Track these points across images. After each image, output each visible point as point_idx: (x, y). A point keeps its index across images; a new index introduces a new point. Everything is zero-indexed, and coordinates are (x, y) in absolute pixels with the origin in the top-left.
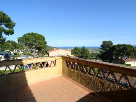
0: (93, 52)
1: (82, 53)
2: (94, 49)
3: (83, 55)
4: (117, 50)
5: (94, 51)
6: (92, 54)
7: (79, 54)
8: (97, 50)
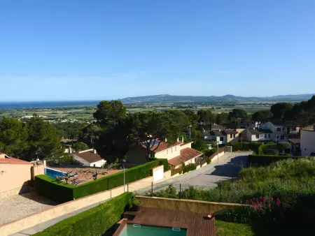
0: (56, 119)
1: (31, 138)
2: (60, 110)
3: (36, 144)
4: (139, 127)
5: (60, 114)
7: (19, 141)
8: (68, 112)
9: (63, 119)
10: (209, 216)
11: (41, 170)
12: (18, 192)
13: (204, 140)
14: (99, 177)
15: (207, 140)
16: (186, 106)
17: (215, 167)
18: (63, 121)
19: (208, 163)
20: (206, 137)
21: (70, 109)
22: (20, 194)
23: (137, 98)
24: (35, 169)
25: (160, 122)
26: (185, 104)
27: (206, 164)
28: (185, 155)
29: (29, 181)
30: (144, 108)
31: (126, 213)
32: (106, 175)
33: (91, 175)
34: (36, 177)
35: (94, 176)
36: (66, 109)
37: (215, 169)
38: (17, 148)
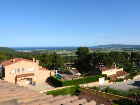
0: (67, 54)
1: (53, 61)
2: (69, 50)
3: (55, 64)
4: (93, 59)
5: (69, 52)
6: (66, 57)
7: (48, 62)
9: (70, 54)
10: (110, 100)
11: (53, 73)
12: (45, 81)
13: (133, 67)
14: (74, 79)
15: (135, 68)
16: (129, 50)
17: (135, 81)
18: (70, 55)
19: (131, 79)
20: (134, 66)
21: (73, 50)
22: (45, 82)
23: (103, 46)
24: (51, 73)
25: (104, 57)
26: (129, 49)
27: (130, 79)
28: (119, 74)
29: (49, 78)
30: (107, 50)
31: (75, 93)
32: (77, 78)
33: (71, 78)
34: (51, 76)
35: (72, 78)
36: (72, 50)
37: (134, 82)
38: (47, 65)
